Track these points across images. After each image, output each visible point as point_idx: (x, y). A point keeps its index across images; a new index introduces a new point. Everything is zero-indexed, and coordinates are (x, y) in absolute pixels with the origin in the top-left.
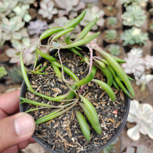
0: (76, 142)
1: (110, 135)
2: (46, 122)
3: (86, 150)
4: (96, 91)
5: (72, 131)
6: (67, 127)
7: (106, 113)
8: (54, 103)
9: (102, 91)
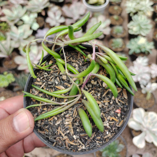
0: (78, 140)
1: (112, 134)
2: (48, 118)
3: (88, 148)
4: (100, 89)
5: (74, 129)
6: (69, 124)
7: (109, 111)
8: (57, 99)
9: (105, 89)
